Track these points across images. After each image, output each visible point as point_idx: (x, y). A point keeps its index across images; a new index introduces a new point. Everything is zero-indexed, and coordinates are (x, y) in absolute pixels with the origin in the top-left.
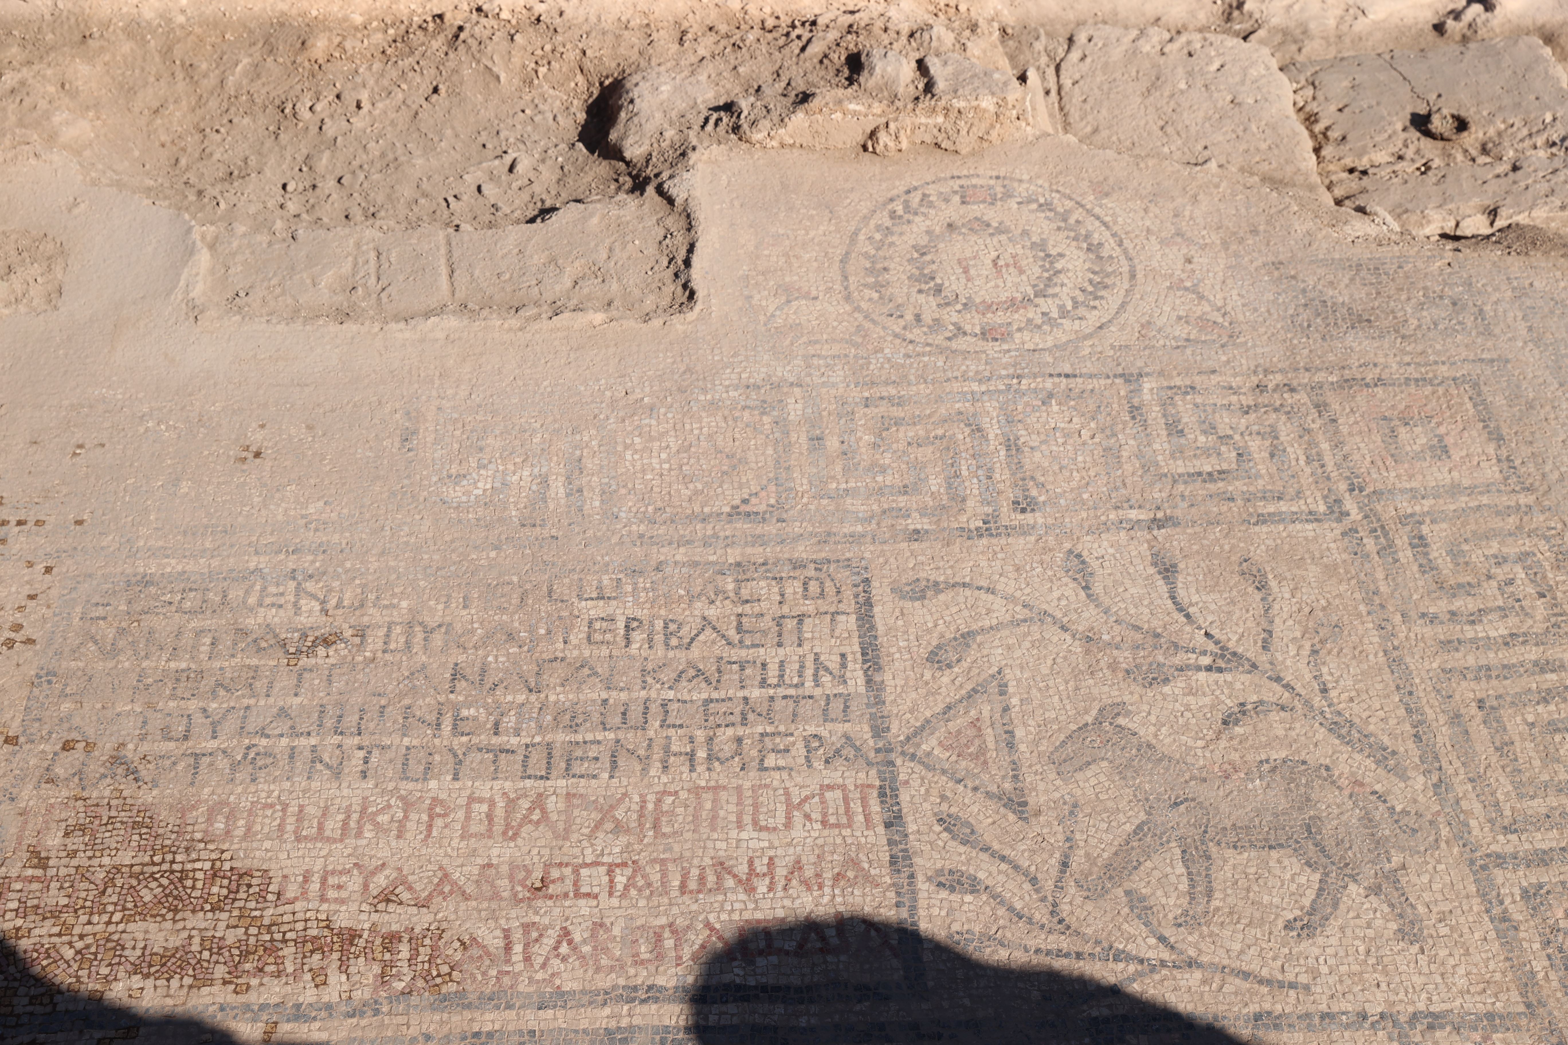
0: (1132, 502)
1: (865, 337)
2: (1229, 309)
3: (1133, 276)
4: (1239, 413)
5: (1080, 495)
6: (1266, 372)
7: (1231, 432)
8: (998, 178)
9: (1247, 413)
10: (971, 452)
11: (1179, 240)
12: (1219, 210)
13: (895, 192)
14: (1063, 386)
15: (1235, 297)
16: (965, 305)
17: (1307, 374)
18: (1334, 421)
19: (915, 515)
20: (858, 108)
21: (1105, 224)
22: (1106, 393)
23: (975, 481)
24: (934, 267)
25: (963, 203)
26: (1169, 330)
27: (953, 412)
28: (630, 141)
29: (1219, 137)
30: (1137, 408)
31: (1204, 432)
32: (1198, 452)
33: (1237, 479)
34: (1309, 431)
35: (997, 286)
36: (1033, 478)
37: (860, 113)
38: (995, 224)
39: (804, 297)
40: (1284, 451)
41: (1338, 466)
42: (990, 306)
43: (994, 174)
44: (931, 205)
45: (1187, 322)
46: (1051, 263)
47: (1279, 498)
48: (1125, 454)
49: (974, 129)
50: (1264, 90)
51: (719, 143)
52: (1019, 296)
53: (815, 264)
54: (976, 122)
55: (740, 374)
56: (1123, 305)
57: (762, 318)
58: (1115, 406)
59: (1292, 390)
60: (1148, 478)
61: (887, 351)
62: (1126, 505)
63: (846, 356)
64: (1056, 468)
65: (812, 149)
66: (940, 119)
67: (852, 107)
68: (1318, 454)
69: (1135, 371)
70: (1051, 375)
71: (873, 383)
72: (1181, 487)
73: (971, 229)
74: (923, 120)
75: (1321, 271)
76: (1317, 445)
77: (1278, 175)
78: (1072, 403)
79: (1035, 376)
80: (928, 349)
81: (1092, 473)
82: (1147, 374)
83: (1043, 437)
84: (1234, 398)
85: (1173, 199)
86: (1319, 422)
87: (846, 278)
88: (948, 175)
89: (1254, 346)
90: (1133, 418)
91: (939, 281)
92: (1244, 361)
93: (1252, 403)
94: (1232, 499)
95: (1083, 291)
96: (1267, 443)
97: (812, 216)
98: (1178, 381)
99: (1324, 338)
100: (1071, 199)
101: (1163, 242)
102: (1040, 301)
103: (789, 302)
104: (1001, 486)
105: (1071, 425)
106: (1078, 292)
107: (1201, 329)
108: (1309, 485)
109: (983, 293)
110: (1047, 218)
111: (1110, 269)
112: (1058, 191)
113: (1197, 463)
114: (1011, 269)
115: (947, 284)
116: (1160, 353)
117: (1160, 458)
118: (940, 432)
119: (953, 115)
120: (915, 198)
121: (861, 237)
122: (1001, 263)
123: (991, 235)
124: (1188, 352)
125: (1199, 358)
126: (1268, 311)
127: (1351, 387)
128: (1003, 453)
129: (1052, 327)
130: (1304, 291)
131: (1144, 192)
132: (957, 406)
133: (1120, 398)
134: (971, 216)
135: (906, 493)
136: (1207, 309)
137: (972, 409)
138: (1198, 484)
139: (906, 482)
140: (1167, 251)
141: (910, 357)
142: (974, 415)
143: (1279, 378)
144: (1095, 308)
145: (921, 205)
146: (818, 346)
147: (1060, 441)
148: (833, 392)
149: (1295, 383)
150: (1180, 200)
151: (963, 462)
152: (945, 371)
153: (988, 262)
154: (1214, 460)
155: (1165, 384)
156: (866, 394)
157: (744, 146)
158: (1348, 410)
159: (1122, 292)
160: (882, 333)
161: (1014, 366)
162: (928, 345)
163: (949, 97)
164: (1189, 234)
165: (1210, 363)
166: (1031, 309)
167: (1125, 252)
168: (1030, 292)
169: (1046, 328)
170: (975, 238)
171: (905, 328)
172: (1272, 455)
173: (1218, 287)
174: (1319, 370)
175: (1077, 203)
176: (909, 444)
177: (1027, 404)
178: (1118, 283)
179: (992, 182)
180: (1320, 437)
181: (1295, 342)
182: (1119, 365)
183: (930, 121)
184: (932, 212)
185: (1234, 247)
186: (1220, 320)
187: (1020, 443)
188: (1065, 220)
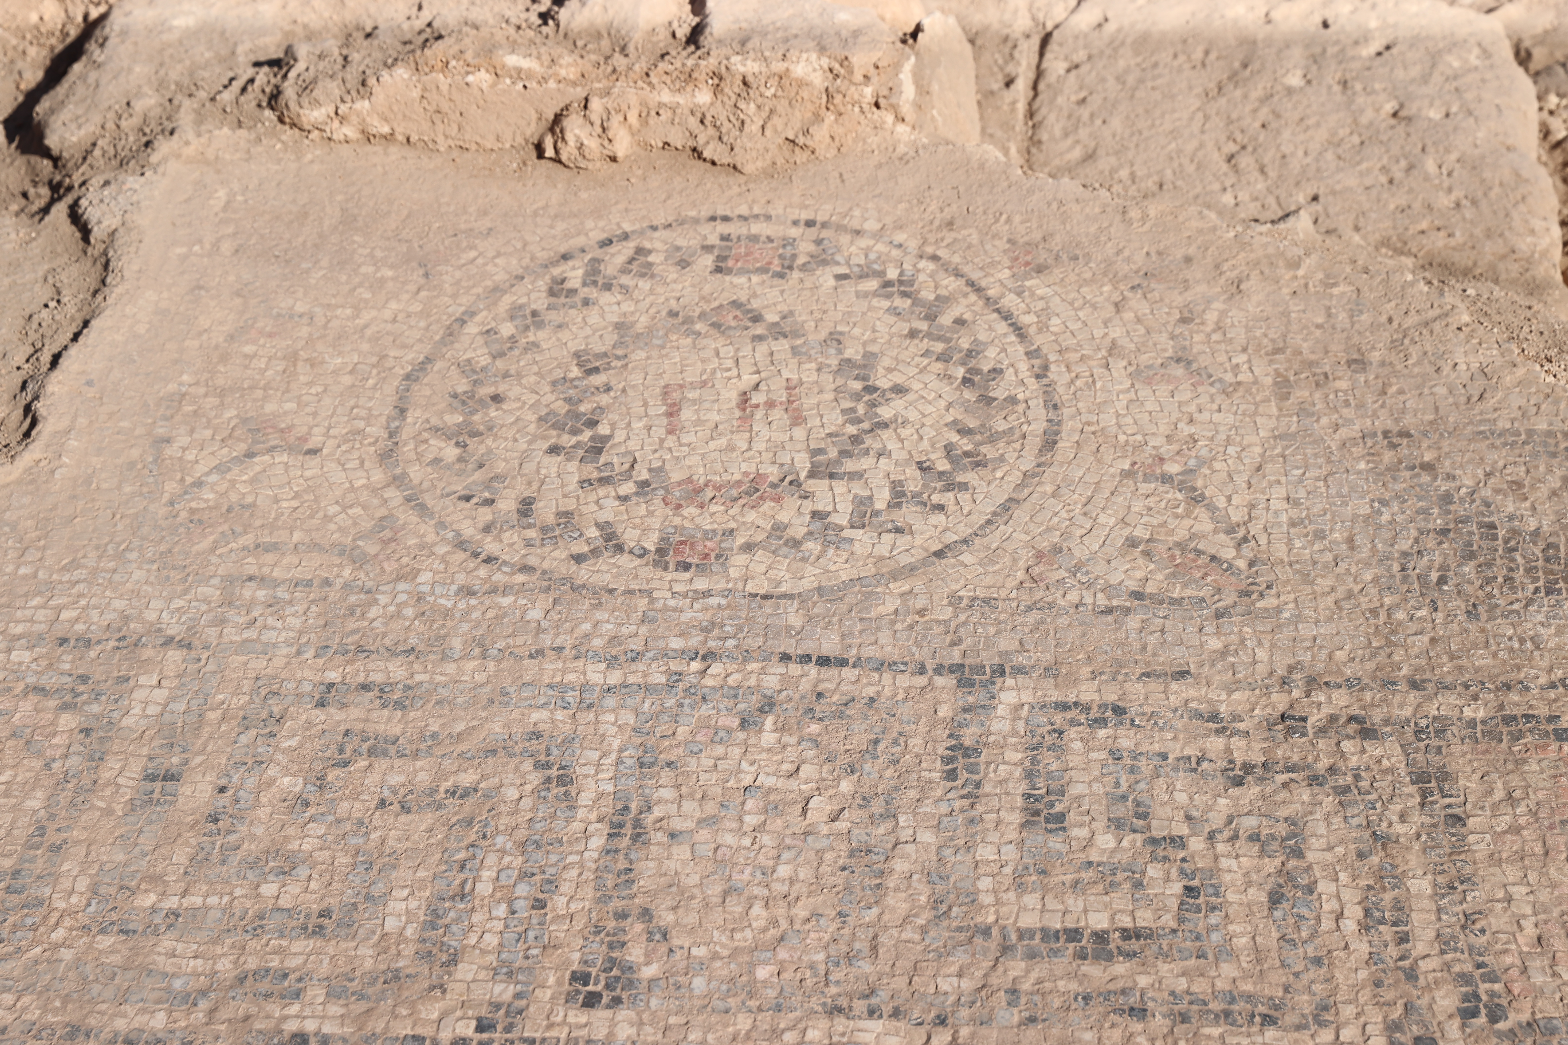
0: (882, 997)
1: (386, 543)
2: (1255, 529)
3: (1050, 443)
4: (1219, 782)
5: (752, 967)
6: (1312, 683)
7: (1183, 830)
8: (810, 224)
9: (1239, 782)
10: (521, 834)
11: (1179, 371)
12: (1286, 314)
13: (580, 241)
14: (805, 686)
15: (1275, 504)
16: (645, 484)
17: (1413, 697)
18: (1459, 820)
19: (316, 993)
20: (526, 63)
21: (1019, 331)
22: (905, 711)
23: (501, 910)
24: (604, 399)
25: (718, 270)
26: (1099, 569)
27: (518, 731)
28: (65, 115)
29: (1351, 180)
30: (968, 752)
31: (1117, 824)
32: (1087, 875)
33: (1166, 956)
34: (1383, 841)
35: (730, 448)
36: (646, 914)
37: (530, 75)
38: (771, 317)
39: (290, 449)
40: (1310, 889)
41: (1444, 942)
42: (698, 491)
43: (804, 216)
44: (647, 272)
45: (1147, 554)
46: (873, 405)
47: (1268, 1020)
48: (900, 866)
49: (777, 121)
50: (1469, 96)
51: (240, 124)
52: (773, 473)
53: (347, 380)
54: (782, 106)
55: (59, 609)
56: (1008, 507)
57: (171, 487)
58: (916, 743)
59: (1367, 733)
60: (939, 936)
61: (425, 577)
62: (860, 1006)
63: (327, 582)
64: (715, 890)
65: (429, 147)
66: (704, 97)
67: (513, 60)
68: (1398, 906)
69: (989, 660)
70: (785, 657)
71: (360, 649)
72: (1016, 967)
73: (716, 326)
74: (666, 97)
75: (1497, 457)
76: (1399, 880)
77: (1463, 259)
78: (815, 728)
79: (747, 656)
80: (521, 578)
81: (801, 911)
82: (1018, 670)
83: (710, 808)
84: (1216, 744)
85: (1186, 285)
86: (1417, 819)
87: (402, 412)
88: (705, 213)
89: (1297, 619)
90: (951, 775)
91: (603, 429)
92: (1262, 655)
93: (1260, 759)
94: (1139, 1012)
95: (922, 467)
96: (1271, 865)
97: (382, 281)
98: (1087, 693)
99: (1472, 613)
100: (958, 274)
101: (1138, 374)
102: (819, 486)
103: (250, 455)
104: (558, 930)
105: (793, 784)
106: (912, 472)
107: (1178, 572)
108: (1357, 989)
109: (694, 460)
110: (895, 312)
111: (1001, 426)
112: (935, 258)
113: (1076, 904)
114: (777, 414)
115: (620, 436)
116: (1064, 621)
117: (985, 883)
118: (467, 779)
119: (732, 88)
120: (620, 254)
121: (472, 329)
122: (758, 398)
123: (760, 338)
124: (1133, 622)
125: (1153, 639)
126: (1350, 540)
127: (1516, 737)
128: (597, 842)
129: (827, 544)
130: (1447, 499)
131: (1124, 268)
132: (535, 716)
133: (932, 726)
134: (725, 298)
135: (319, 931)
136: (1205, 525)
137: (567, 728)
138: (1063, 963)
139: (333, 902)
140: (1144, 392)
141: (471, 593)
142: (568, 742)
143: (1341, 699)
144: (941, 508)
145: (624, 271)
146: (270, 558)
147: (751, 820)
148: (258, 664)
149: (1377, 716)
150: (1202, 288)
151: (491, 859)
152: (540, 630)
153: (731, 396)
154: (1120, 899)
155: (1055, 696)
156: (333, 676)
157: (288, 134)
158: (1499, 794)
159: (1015, 477)
160: (431, 538)
161: (706, 630)
162: (525, 568)
163: (725, 51)
164: (1204, 361)
165: (1178, 652)
166: (792, 503)
167: (1048, 391)
168: (803, 464)
169: (812, 547)
170: (720, 342)
171: (487, 529)
172: (1275, 899)
173: (1241, 480)
174: (1443, 686)
175: (971, 284)
176: (382, 803)
177: (704, 724)
178: (1011, 457)
179: (794, 232)
180: (1413, 860)
181: (1400, 615)
182: (955, 643)
183: (680, 99)
184: (645, 285)
185: (1301, 393)
186: (1228, 553)
187: (649, 819)
188: (931, 317)
